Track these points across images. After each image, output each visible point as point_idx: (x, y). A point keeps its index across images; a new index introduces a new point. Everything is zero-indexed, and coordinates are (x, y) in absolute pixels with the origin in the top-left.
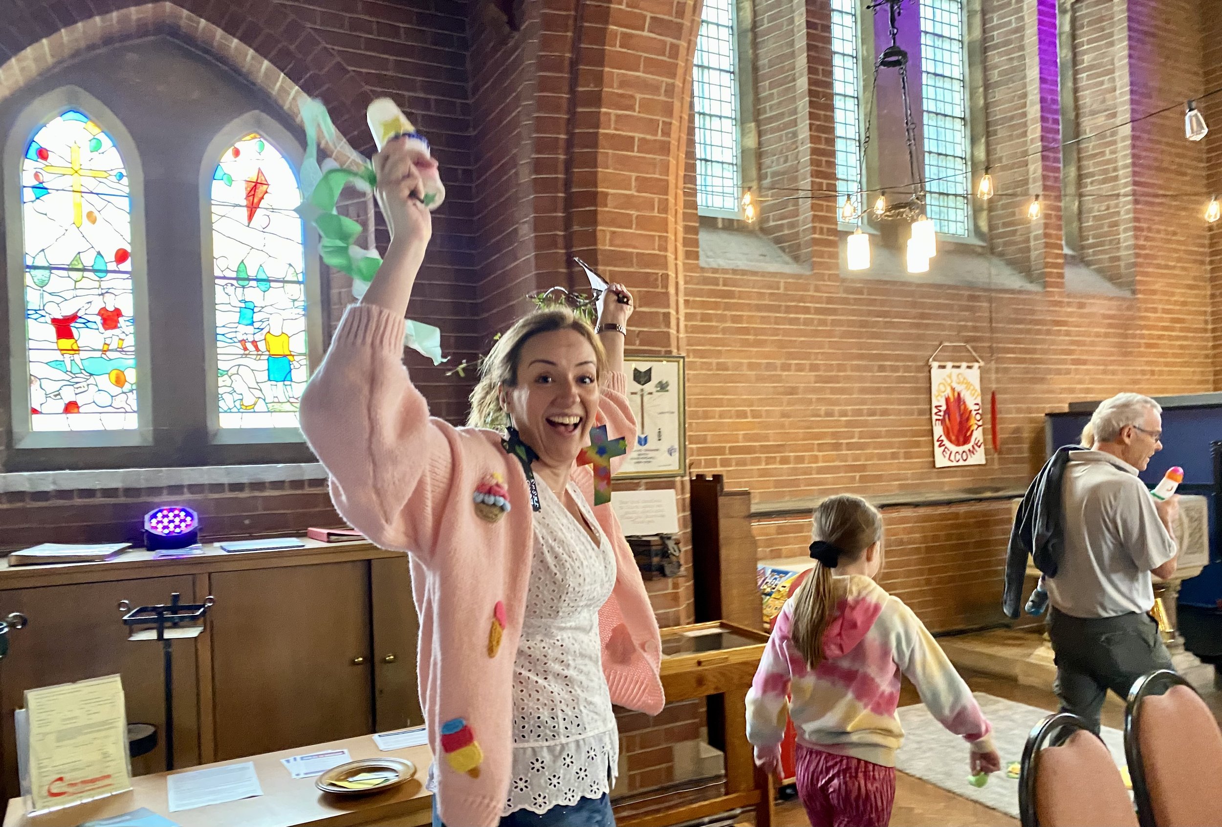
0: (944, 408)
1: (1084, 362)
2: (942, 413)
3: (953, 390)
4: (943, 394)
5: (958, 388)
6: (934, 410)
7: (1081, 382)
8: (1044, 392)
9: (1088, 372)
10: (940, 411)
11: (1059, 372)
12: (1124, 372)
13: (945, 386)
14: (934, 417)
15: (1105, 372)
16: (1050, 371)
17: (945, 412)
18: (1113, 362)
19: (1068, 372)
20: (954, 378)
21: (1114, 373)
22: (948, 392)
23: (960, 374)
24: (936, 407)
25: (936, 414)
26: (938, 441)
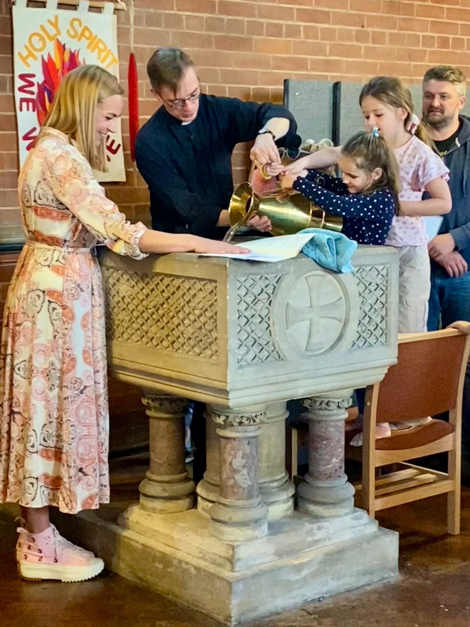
0: (39, 78)
1: (325, 17)
2: (35, 89)
3: (62, 48)
4: (38, 55)
5: (72, 45)
6: (19, 83)
7: (320, 50)
8: (244, 63)
9: (329, 34)
10: (31, 84)
11: (276, 31)
12: (394, 39)
13: (42, 39)
14: (19, 95)
15: (361, 37)
16: (256, 28)
17: (42, 88)
18: (372, 21)
19: (293, 32)
20: (64, 26)
21: (377, 38)
22: (51, 50)
23: (74, 19)
24: (22, 77)
25: (21, 89)
26: (26, 138)
